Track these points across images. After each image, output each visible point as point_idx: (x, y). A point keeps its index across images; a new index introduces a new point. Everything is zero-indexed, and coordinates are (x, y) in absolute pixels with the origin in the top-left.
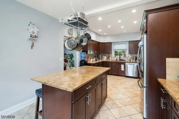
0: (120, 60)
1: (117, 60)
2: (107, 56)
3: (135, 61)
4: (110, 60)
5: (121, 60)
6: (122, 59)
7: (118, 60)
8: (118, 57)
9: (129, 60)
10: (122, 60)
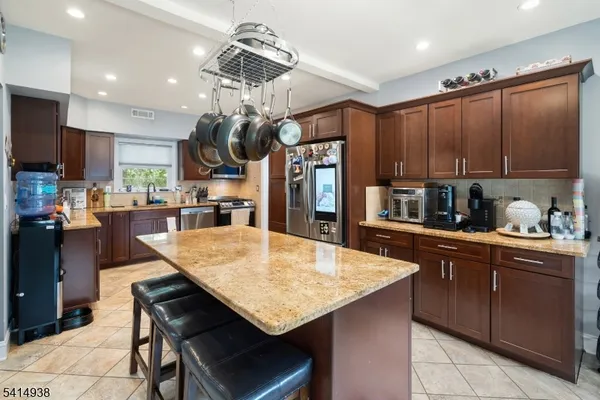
0: (150, 202)
1: (135, 204)
2: (89, 191)
3: (198, 201)
4: (107, 204)
5: (152, 202)
6: (157, 197)
7: (142, 201)
8: (138, 193)
9: (179, 201)
10: (158, 202)
